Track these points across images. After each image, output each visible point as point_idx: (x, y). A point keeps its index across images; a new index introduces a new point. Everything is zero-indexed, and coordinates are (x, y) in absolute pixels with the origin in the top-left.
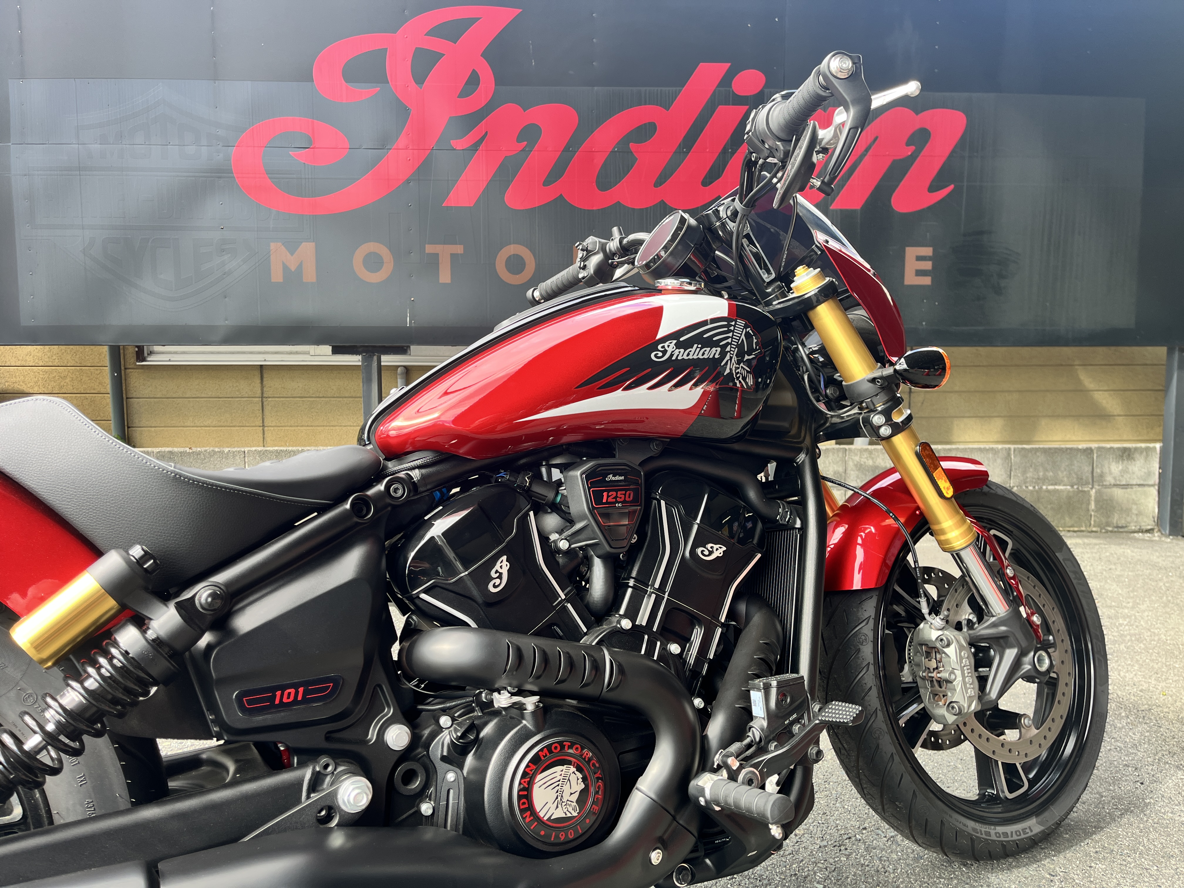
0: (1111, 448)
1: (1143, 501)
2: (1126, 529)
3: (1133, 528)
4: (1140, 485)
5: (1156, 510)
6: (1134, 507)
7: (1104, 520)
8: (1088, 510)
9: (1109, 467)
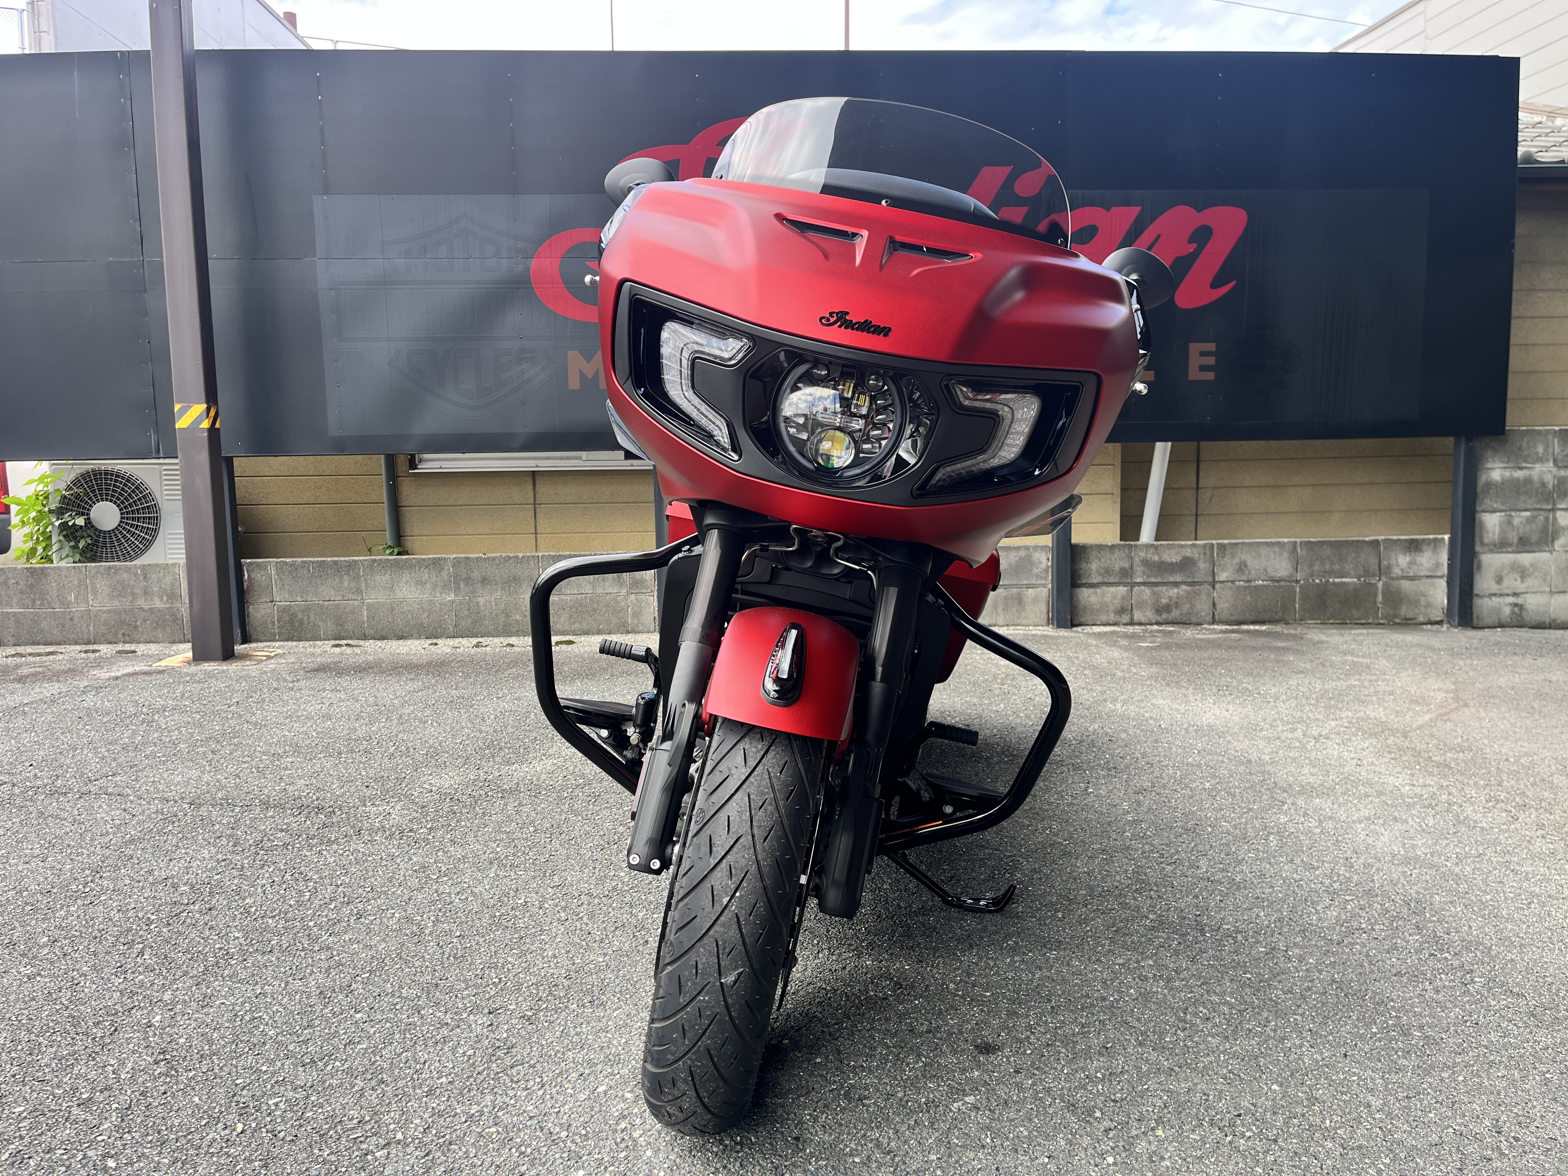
0: (1398, 540)
1: (1431, 593)
2: (1414, 621)
3: (1422, 619)
4: (1428, 577)
5: (1446, 602)
6: (1423, 599)
7: (1391, 612)
8: (1376, 603)
9: (1396, 560)
